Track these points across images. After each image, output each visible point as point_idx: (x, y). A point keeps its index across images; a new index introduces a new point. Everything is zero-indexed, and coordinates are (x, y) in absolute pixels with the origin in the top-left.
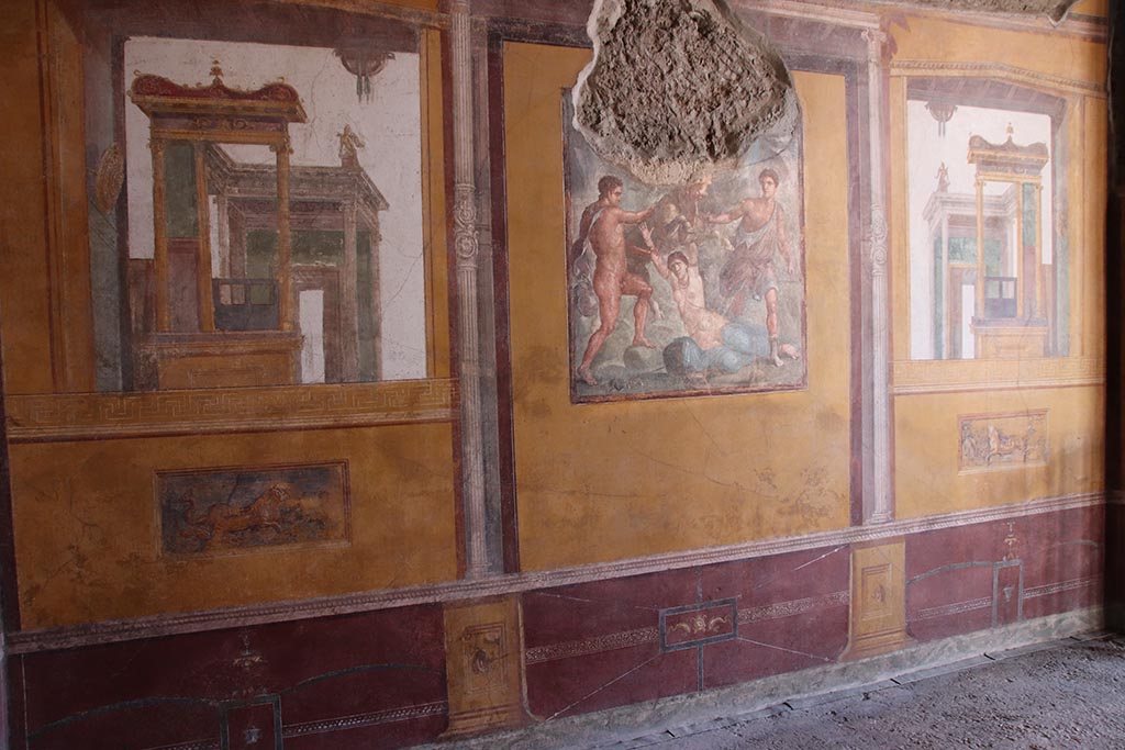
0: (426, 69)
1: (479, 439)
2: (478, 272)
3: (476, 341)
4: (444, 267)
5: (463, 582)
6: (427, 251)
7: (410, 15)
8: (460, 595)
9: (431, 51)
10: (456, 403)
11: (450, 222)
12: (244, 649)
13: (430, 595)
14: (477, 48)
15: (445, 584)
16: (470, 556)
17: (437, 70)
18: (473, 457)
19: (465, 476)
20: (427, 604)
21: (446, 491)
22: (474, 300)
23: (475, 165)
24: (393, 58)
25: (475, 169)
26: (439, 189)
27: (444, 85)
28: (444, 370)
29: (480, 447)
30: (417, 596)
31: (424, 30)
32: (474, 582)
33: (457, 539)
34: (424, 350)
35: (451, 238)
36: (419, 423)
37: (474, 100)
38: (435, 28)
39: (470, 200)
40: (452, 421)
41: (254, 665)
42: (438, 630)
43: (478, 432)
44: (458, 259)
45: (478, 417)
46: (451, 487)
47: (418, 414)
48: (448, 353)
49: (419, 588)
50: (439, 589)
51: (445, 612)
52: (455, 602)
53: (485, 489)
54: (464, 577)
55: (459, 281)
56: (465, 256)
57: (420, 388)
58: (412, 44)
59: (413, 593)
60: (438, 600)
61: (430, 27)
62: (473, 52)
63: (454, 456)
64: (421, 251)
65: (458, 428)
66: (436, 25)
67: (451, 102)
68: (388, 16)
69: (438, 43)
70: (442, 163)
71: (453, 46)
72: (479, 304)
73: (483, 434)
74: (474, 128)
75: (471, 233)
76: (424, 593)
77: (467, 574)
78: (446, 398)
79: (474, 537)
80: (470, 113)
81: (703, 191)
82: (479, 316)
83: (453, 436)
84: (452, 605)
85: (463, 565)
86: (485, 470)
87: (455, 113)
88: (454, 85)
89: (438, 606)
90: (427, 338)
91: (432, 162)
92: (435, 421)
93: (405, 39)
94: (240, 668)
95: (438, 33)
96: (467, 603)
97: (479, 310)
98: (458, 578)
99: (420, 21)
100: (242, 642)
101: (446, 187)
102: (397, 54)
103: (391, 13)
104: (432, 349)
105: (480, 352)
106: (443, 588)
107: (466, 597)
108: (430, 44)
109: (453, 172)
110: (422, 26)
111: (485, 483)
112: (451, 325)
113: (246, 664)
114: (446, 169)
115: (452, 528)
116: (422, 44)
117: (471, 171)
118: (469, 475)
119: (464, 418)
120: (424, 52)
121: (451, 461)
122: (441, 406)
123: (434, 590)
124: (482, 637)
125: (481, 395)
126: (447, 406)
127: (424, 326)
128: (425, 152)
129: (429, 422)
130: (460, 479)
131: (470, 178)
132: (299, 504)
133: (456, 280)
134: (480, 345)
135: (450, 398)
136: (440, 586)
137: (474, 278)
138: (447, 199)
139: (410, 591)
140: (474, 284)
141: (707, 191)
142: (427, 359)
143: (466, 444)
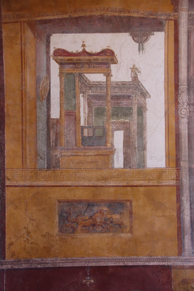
0: (167, 38)
1: (188, 194)
2: (188, 123)
3: (187, 152)
4: (174, 121)
5: (180, 258)
6: (167, 114)
7: (161, 15)
8: (179, 264)
9: (170, 30)
10: (178, 178)
11: (177, 102)
12: (87, 276)
13: (165, 261)
14: (190, 26)
15: (172, 257)
16: (184, 246)
17: (172, 38)
18: (185, 202)
19: (182, 210)
20: (164, 266)
21: (173, 215)
22: (187, 135)
23: (188, 78)
24: (153, 34)
25: (188, 80)
26: (172, 88)
27: (175, 44)
28: (173, 164)
29: (188, 198)
30: (159, 261)
31: (167, 21)
32: (186, 258)
33: (178, 238)
34: (165, 156)
35: (177, 109)
36: (162, 186)
37: (188, 50)
38: (172, 20)
39: (185, 93)
40: (176, 186)
41: (91, 284)
42: (169, 277)
43: (188, 191)
44: (180, 118)
45: (188, 185)
46: (175, 214)
47: (162, 182)
48: (175, 157)
49: (161, 258)
50: (169, 259)
51: (172, 270)
52: (177, 266)
53: (191, 217)
54: (181, 255)
55: (180, 127)
56: (183, 116)
57: (163, 172)
58: (161, 28)
59: (158, 260)
60: (169, 264)
61: (170, 20)
62: (189, 28)
63: (177, 201)
64: (164, 115)
65: (179, 189)
66: (173, 18)
67: (178, 51)
68: (152, 17)
69: (173, 26)
70: (174, 77)
71: (180, 27)
72: (189, 137)
73: (190, 192)
74: (188, 61)
75: (185, 106)
76: (163, 260)
77: (183, 255)
78: (174, 176)
79: (186, 237)
80: (186, 55)
82: (189, 142)
83: (177, 193)
84: (176, 267)
85: (181, 250)
86: (191, 208)
87: (179, 56)
88: (180, 43)
89: (169, 267)
90: (166, 151)
91: (169, 78)
92: (169, 186)
93: (159, 26)
94: (85, 284)
95: (173, 22)
96: (182, 268)
97: (189, 139)
98: (178, 255)
99: (165, 17)
100: (87, 273)
101: (175, 88)
102: (155, 33)
103: (153, 15)
104: (168, 155)
105: (189, 157)
106: (172, 259)
107: (182, 265)
108: (169, 27)
109: (178, 81)
110: (166, 19)
111: (191, 213)
112: (176, 146)
113: (88, 283)
114: (175, 80)
115: (176, 232)
116: (166, 28)
117: (186, 80)
118: (184, 210)
119: (182, 185)
120: (167, 30)
121: (176, 203)
122: (171, 179)
123: (168, 259)
124: (190, 285)
125: (189, 175)
126: (174, 180)
127: (164, 146)
128: (166, 73)
129: (166, 186)
130: (179, 211)
131: (185, 83)
132: (111, 217)
133: (179, 127)
134: (189, 154)
135: (175, 176)
136: (170, 258)
137: (187, 126)
138: (175, 92)
139: (157, 259)
140: (187, 128)
142: (166, 159)
143: (182, 196)
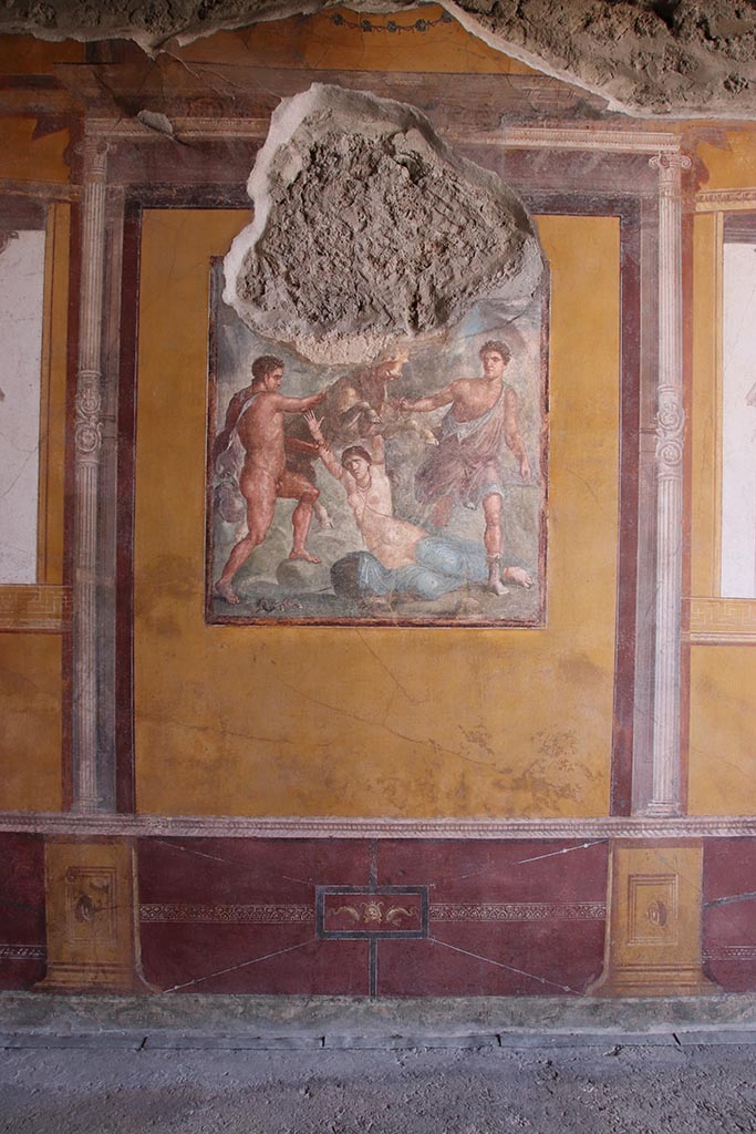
0: (52, 247)
1: (93, 655)
2: (100, 468)
3: (93, 546)
4: (62, 462)
5: (69, 816)
6: (44, 444)
7: (37, 190)
8: (64, 830)
9: (58, 227)
10: (68, 613)
11: (71, 414)
13: (30, 824)
14: (112, 219)
15: (48, 814)
16: (78, 786)
17: (64, 247)
18: (84, 675)
19: (75, 696)
20: (26, 834)
21: (53, 709)
22: (94, 499)
23: (102, 349)
24: (17, 237)
25: (102, 354)
26: (60, 376)
27: (71, 264)
28: (56, 576)
29: (93, 665)
30: (14, 823)
31: (53, 205)
32: (81, 816)
33: (63, 765)
34: (35, 554)
35: (71, 431)
36: (26, 632)
37: (104, 278)
38: (65, 201)
39: (94, 388)
40: (62, 633)
42: (38, 861)
43: (93, 647)
44: (78, 454)
45: (93, 631)
46: (57, 705)
47: (25, 623)
48: (62, 555)
49: (18, 814)
50: (40, 818)
51: (46, 845)
52: (58, 835)
53: (98, 714)
54: (69, 810)
55: (77, 478)
56: (85, 450)
57: (29, 594)
58: (38, 220)
59: (11, 819)
60: (39, 830)
61: (60, 201)
62: (108, 224)
63: (64, 673)
64: (37, 445)
65: (69, 643)
66: (67, 198)
67: (78, 281)
68: (14, 193)
69: (67, 218)
70: (65, 348)
71: (85, 220)
72: (99, 504)
73: (98, 650)
74: (103, 307)
75: (93, 424)
76: (24, 820)
77: (74, 808)
78: (57, 608)
79: (83, 766)
80: (100, 292)
81: (396, 371)
82: (99, 517)
83: (63, 650)
84: (55, 838)
85: (69, 798)
86: (98, 691)
87: (82, 293)
88: (84, 261)
89: (38, 838)
90: (38, 540)
91: (53, 348)
92: (45, 632)
93: (30, 216)
95: (68, 207)
96: (72, 840)
97: (99, 509)
98: (63, 810)
99: (49, 195)
101: (68, 374)
102: (22, 233)
103: (17, 189)
104: (43, 553)
105: (98, 558)
106: (46, 819)
107: (70, 832)
108: (58, 219)
109: (77, 358)
110: (51, 201)
111: (98, 705)
112: (66, 527)
114: (69, 354)
115: (57, 752)
116: (50, 220)
117: (97, 355)
118: (80, 696)
119: (77, 632)
120: (51, 227)
121: (60, 678)
122: (50, 616)
123: (36, 819)
124: (87, 881)
125: (97, 606)
126: (57, 617)
127: (35, 527)
128: (46, 336)
129: (37, 632)
130: (69, 697)
131: (95, 364)
133: (74, 477)
134: (98, 551)
135: (61, 607)
136: (42, 815)
137: (95, 475)
138: (68, 387)
139: (8, 817)
140: (94, 481)
141: (402, 370)
142: (38, 563)
143: (77, 661)
